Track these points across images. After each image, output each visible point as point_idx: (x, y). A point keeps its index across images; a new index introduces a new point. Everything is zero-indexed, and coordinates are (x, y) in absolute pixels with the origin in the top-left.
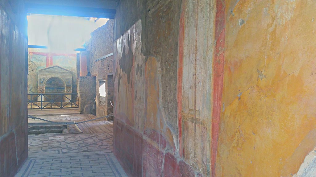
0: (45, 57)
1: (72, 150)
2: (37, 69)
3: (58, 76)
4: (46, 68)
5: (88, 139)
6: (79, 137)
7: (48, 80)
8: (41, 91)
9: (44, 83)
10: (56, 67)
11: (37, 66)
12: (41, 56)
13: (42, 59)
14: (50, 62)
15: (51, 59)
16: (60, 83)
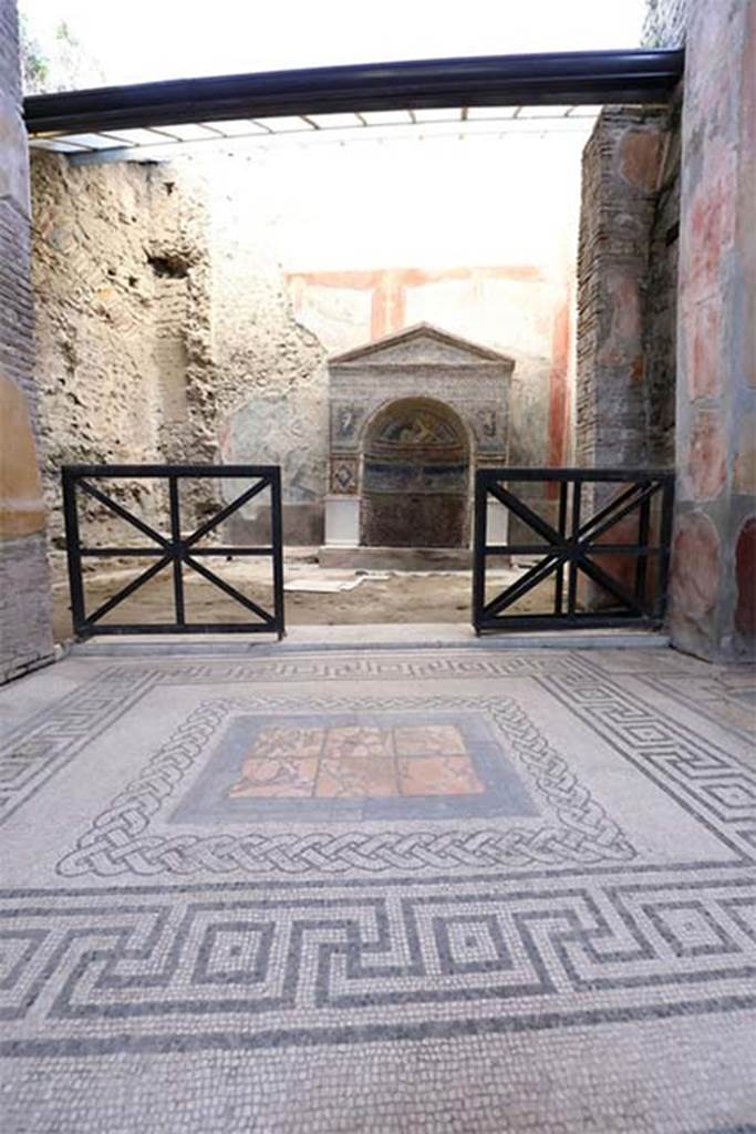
0: (365, 299)
10: (421, 335)
11: (325, 352)
12: (346, 295)
13: (349, 310)
14: (391, 323)
15: (399, 302)
16: (439, 441)
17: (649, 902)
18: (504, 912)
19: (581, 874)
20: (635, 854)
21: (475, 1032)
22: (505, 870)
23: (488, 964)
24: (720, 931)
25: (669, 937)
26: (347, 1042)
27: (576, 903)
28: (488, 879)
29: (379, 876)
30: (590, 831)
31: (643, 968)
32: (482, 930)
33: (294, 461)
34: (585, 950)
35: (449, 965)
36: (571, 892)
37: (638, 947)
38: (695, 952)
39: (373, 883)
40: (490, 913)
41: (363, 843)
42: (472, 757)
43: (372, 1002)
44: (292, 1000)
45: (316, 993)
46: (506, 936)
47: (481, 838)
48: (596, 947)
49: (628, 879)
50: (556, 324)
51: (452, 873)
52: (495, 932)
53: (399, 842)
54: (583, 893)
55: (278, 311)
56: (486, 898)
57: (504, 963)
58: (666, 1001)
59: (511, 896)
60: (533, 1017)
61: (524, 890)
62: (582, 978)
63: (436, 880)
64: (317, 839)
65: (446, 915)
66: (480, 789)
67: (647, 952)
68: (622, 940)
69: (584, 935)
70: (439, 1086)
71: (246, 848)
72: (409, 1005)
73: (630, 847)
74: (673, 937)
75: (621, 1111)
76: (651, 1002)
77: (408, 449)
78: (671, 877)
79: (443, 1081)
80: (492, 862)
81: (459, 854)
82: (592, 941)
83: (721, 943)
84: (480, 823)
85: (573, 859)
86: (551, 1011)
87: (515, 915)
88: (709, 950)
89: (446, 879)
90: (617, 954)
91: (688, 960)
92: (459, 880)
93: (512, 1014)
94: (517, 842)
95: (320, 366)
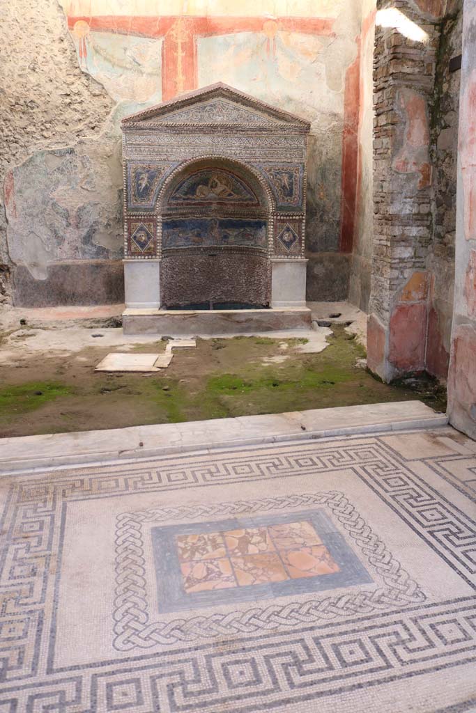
0: (154, 48)
3: (231, 149)
4: (160, 103)
7: (174, 179)
8: (143, 245)
9: (153, 196)
10: (217, 96)
11: (114, 103)
12: (134, 42)
13: (137, 59)
14: (183, 75)
15: (191, 52)
16: (236, 196)
17: (432, 622)
18: (364, 637)
19: (399, 612)
20: (425, 598)
21: (362, 687)
22: (359, 615)
23: (362, 660)
24: (464, 632)
25: (441, 637)
26: (310, 699)
27: (399, 628)
28: (353, 621)
29: (296, 628)
30: (401, 587)
31: (430, 652)
32: (356, 647)
33: (85, 217)
34: (404, 648)
35: (344, 664)
36: (396, 623)
37: (428, 644)
38: (452, 642)
39: (295, 631)
40: (358, 638)
41: (281, 611)
42: (327, 545)
43: (315, 683)
44: (279, 688)
45: (289, 684)
46: (367, 647)
47: (344, 600)
48: (409, 646)
49: (422, 612)
50: (347, 79)
51: (335, 621)
52: (362, 646)
53: (300, 608)
54: (401, 622)
55: (60, 58)
56: (354, 631)
57: (369, 659)
58: (439, 664)
59: (366, 629)
60: (385, 678)
61: (372, 624)
62: (404, 660)
63: (327, 626)
64: (254, 612)
65: (337, 642)
66: (336, 568)
67: (432, 645)
68: (421, 641)
69: (403, 642)
70: (353, 707)
71: (217, 622)
72: (331, 682)
73: (423, 594)
74: (443, 637)
75: (423, 704)
76: (434, 666)
77: (204, 204)
78: (442, 608)
79: (354, 706)
80: (354, 612)
81: (334, 609)
82: (407, 644)
83: (464, 637)
84: (341, 591)
85: (395, 605)
86: (392, 675)
87: (370, 638)
88: (458, 641)
89: (332, 624)
90: (418, 648)
91: (449, 646)
92: (339, 624)
93: (376, 679)
94: (364, 600)
95: (109, 117)
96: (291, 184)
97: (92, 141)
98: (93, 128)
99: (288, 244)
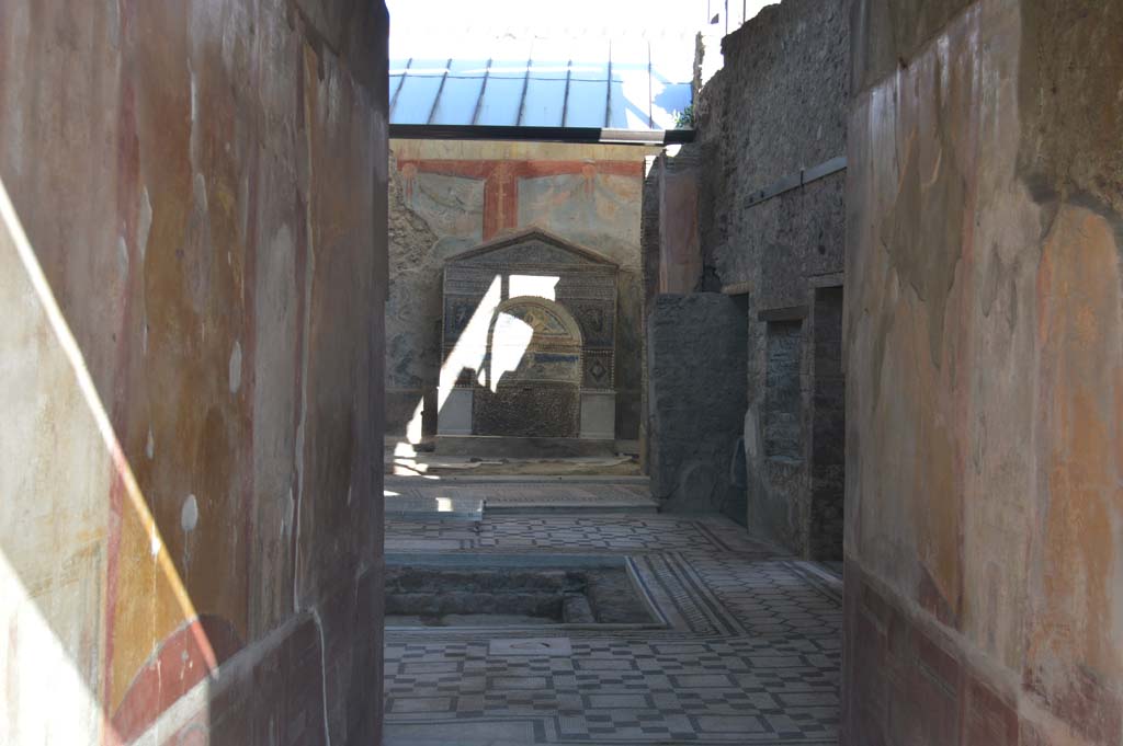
0: (478, 188)
1: (610, 725)
2: (435, 255)
4: (480, 243)
5: (696, 669)
6: (650, 652)
10: (533, 239)
12: (459, 184)
13: (460, 198)
14: (504, 213)
15: (511, 192)
16: (551, 330)
33: (401, 346)
95: (430, 251)
96: (600, 321)
97: (412, 273)
98: (414, 261)
99: (598, 377)
